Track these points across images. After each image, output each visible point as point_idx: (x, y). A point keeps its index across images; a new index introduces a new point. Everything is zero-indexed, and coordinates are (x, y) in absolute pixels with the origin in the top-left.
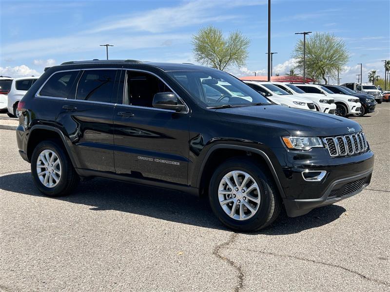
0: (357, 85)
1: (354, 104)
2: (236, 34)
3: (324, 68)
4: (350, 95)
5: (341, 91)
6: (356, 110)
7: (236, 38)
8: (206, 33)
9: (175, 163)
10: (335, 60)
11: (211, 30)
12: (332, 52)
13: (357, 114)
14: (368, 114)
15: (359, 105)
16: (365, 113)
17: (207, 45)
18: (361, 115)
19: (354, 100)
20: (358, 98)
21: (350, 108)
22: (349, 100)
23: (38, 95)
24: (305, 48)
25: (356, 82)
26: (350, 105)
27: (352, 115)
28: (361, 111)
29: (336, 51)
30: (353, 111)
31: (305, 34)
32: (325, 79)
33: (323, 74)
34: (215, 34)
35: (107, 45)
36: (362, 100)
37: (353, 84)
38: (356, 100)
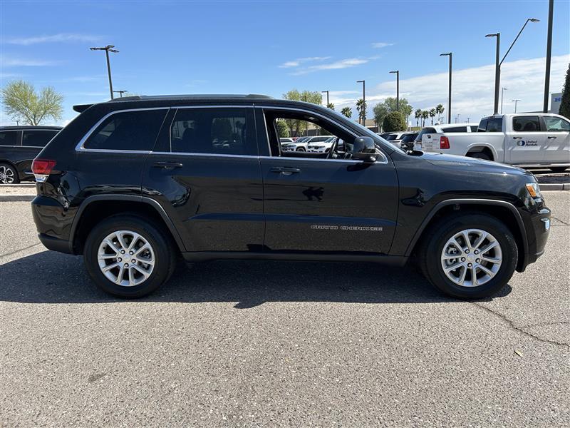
9: (376, 229)
23: (80, 148)
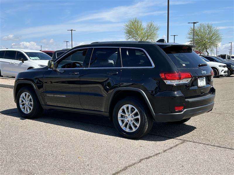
0: (228, 56)
1: (223, 68)
2: (151, 23)
3: (207, 45)
4: (221, 62)
5: (215, 60)
6: (224, 73)
7: (151, 26)
8: (132, 23)
10: (214, 40)
11: (136, 21)
12: (211, 35)
13: (225, 75)
14: (232, 75)
15: (226, 69)
16: (231, 74)
17: (133, 30)
18: (228, 76)
19: (223, 66)
20: (226, 65)
21: (220, 71)
22: (220, 66)
24: (194, 32)
25: (228, 54)
26: (220, 69)
27: (222, 76)
28: (228, 73)
29: (214, 34)
30: (222, 73)
31: (194, 23)
32: (207, 52)
33: (206, 49)
34: (138, 23)
35: (71, 30)
36: (228, 66)
37: (225, 55)
38: (224, 66)
